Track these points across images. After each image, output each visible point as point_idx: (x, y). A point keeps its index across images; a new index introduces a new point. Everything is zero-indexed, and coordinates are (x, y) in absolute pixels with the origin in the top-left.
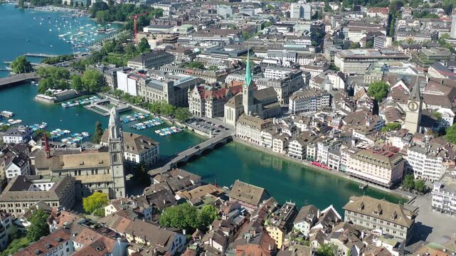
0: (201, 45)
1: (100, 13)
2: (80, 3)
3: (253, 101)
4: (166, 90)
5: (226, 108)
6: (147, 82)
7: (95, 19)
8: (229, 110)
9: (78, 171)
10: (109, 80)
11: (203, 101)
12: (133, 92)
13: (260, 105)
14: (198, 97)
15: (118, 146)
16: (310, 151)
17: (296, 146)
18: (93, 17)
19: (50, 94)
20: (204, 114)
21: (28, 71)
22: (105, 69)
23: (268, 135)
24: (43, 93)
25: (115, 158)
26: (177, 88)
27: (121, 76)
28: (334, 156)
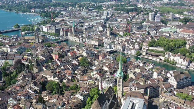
0: (70, 21)
1: (43, 14)
2: (37, 12)
3: (75, 31)
4: (54, 30)
5: (68, 33)
6: (50, 28)
7: (42, 16)
8: (69, 33)
9: (28, 40)
10: (41, 29)
11: (63, 32)
12: (46, 31)
13: (77, 33)
14: (62, 31)
15: (37, 34)
16: (84, 40)
17: (81, 39)
18: (41, 16)
19: (24, 32)
20: (63, 35)
21: (19, 28)
22: (40, 26)
23: (76, 38)
24: (22, 32)
25: (36, 37)
26: (57, 29)
27: (44, 27)
28: (89, 41)
